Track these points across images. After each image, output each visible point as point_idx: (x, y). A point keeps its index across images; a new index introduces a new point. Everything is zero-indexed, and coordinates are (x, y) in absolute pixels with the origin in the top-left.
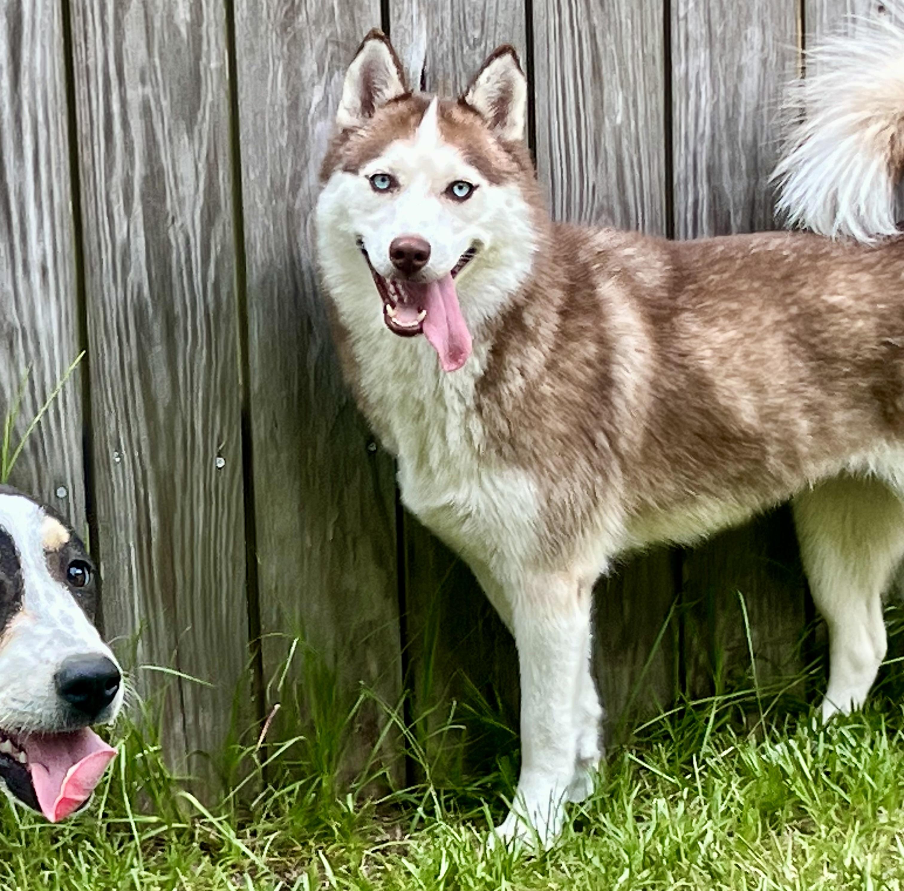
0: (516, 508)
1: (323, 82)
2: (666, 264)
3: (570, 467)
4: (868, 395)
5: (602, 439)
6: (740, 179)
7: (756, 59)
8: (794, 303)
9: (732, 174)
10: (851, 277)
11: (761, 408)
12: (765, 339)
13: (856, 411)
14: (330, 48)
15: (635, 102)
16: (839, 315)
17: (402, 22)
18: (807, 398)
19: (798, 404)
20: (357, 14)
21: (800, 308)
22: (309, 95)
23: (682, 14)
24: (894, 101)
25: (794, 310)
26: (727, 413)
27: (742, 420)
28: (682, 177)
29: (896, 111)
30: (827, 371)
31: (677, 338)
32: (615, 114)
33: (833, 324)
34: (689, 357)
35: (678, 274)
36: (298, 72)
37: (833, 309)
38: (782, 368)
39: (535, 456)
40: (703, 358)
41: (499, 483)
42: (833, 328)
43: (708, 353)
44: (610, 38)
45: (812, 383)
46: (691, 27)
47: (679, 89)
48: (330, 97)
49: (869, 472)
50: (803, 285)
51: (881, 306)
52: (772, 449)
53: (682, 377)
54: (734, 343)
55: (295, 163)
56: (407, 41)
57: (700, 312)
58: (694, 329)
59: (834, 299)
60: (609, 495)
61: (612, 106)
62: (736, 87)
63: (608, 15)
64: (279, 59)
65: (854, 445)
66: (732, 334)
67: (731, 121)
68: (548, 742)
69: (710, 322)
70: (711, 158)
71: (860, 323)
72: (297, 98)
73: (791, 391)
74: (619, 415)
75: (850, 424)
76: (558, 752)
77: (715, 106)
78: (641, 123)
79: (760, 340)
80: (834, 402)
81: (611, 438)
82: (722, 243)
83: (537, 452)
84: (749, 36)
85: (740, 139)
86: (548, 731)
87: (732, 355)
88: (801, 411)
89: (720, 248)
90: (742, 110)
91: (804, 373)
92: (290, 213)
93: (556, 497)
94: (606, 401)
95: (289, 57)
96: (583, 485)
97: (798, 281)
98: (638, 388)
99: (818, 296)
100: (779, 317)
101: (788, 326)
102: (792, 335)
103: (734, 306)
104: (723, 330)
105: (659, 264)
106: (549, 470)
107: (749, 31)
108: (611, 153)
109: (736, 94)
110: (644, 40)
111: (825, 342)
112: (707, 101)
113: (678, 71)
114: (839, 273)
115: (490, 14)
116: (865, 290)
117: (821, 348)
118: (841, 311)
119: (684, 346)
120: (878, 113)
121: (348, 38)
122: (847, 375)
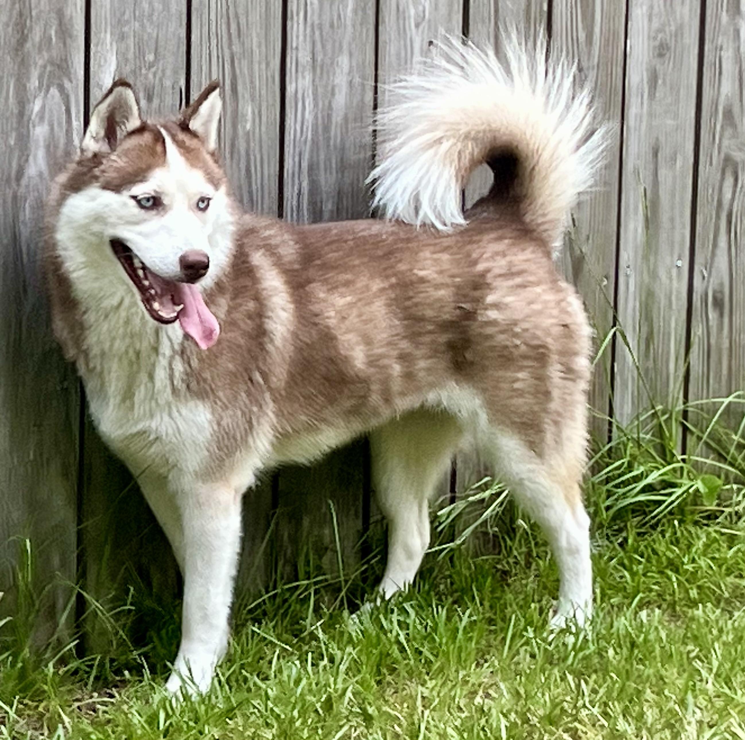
0: (195, 431)
1: (42, 94)
2: (297, 243)
3: (235, 398)
4: (443, 348)
5: (258, 377)
6: (331, 173)
7: (345, 79)
8: (395, 275)
9: (326, 170)
10: (435, 256)
11: (368, 356)
12: (373, 302)
13: (434, 360)
14: (49, 68)
15: (260, 112)
16: (427, 284)
17: (99, 48)
18: (399, 349)
19: (395, 353)
20: (68, 41)
21: (399, 279)
22: (32, 104)
23: (294, 45)
24: (459, 124)
25: (393, 280)
26: (347, 360)
27: (356, 366)
28: (290, 172)
29: (461, 132)
30: (416, 329)
31: (310, 302)
32: (246, 121)
33: (422, 292)
34: (320, 317)
35: (306, 251)
36: (25, 86)
37: (422, 280)
38: (384, 325)
39: (212, 390)
40: (328, 318)
41: (184, 411)
42: (422, 295)
43: (332, 314)
44: (245, 63)
45: (404, 337)
46: (300, 55)
47: (291, 103)
48: (47, 106)
49: (442, 406)
50: (400, 261)
51: (458, 280)
52: (375, 387)
53: (314, 332)
54: (351, 305)
55: (20, 158)
56: (102, 63)
57: (325, 281)
58: (322, 295)
59: (421, 273)
60: (262, 421)
61: (244, 116)
62: (330, 103)
63: (243, 44)
64: (11, 75)
65: (432, 386)
66: (349, 299)
67: (327, 128)
68: (205, 617)
69: (333, 289)
70: (311, 157)
71: (442, 293)
72: (24, 107)
73: (389, 344)
74: (271, 358)
75: (428, 370)
76: (211, 626)
77: (316, 118)
78: (263, 129)
79: (368, 304)
80: (418, 353)
81: (265, 376)
82: (336, 228)
83: (213, 386)
84: (340, 63)
85: (332, 143)
86: (206, 609)
87: (349, 315)
88: (397, 358)
89: (335, 231)
90: (334, 121)
91: (400, 330)
92: (15, 197)
93: (224, 423)
94: (262, 347)
95: (19, 74)
96: (243, 413)
97: (396, 257)
98: (285, 339)
99: (411, 270)
100: (382, 285)
101: (390, 292)
102: (392, 300)
103: (349, 276)
104: (343, 296)
105: (292, 243)
106: (221, 400)
107: (340, 59)
108: (243, 152)
109: (330, 107)
110: (268, 64)
111: (416, 305)
112: (310, 113)
113: (290, 89)
114: (426, 254)
115: (161, 43)
116: (446, 266)
117: (413, 310)
118: (429, 281)
119: (315, 308)
120: (448, 133)
121: (61, 59)
122: (430, 332)
